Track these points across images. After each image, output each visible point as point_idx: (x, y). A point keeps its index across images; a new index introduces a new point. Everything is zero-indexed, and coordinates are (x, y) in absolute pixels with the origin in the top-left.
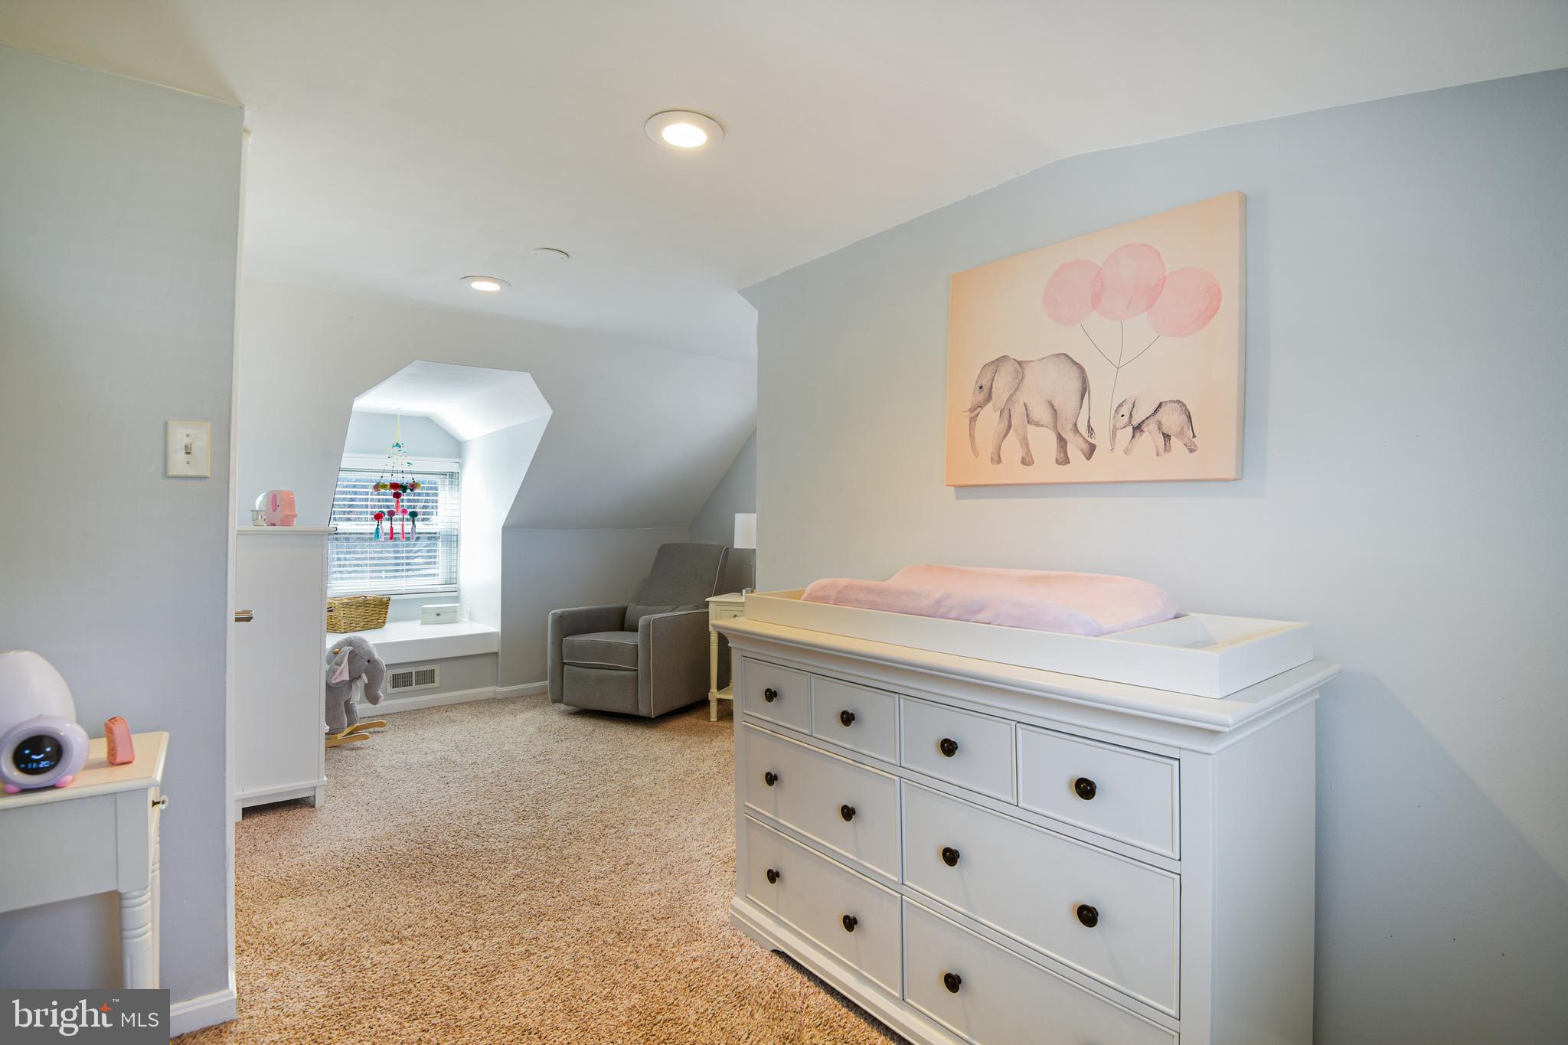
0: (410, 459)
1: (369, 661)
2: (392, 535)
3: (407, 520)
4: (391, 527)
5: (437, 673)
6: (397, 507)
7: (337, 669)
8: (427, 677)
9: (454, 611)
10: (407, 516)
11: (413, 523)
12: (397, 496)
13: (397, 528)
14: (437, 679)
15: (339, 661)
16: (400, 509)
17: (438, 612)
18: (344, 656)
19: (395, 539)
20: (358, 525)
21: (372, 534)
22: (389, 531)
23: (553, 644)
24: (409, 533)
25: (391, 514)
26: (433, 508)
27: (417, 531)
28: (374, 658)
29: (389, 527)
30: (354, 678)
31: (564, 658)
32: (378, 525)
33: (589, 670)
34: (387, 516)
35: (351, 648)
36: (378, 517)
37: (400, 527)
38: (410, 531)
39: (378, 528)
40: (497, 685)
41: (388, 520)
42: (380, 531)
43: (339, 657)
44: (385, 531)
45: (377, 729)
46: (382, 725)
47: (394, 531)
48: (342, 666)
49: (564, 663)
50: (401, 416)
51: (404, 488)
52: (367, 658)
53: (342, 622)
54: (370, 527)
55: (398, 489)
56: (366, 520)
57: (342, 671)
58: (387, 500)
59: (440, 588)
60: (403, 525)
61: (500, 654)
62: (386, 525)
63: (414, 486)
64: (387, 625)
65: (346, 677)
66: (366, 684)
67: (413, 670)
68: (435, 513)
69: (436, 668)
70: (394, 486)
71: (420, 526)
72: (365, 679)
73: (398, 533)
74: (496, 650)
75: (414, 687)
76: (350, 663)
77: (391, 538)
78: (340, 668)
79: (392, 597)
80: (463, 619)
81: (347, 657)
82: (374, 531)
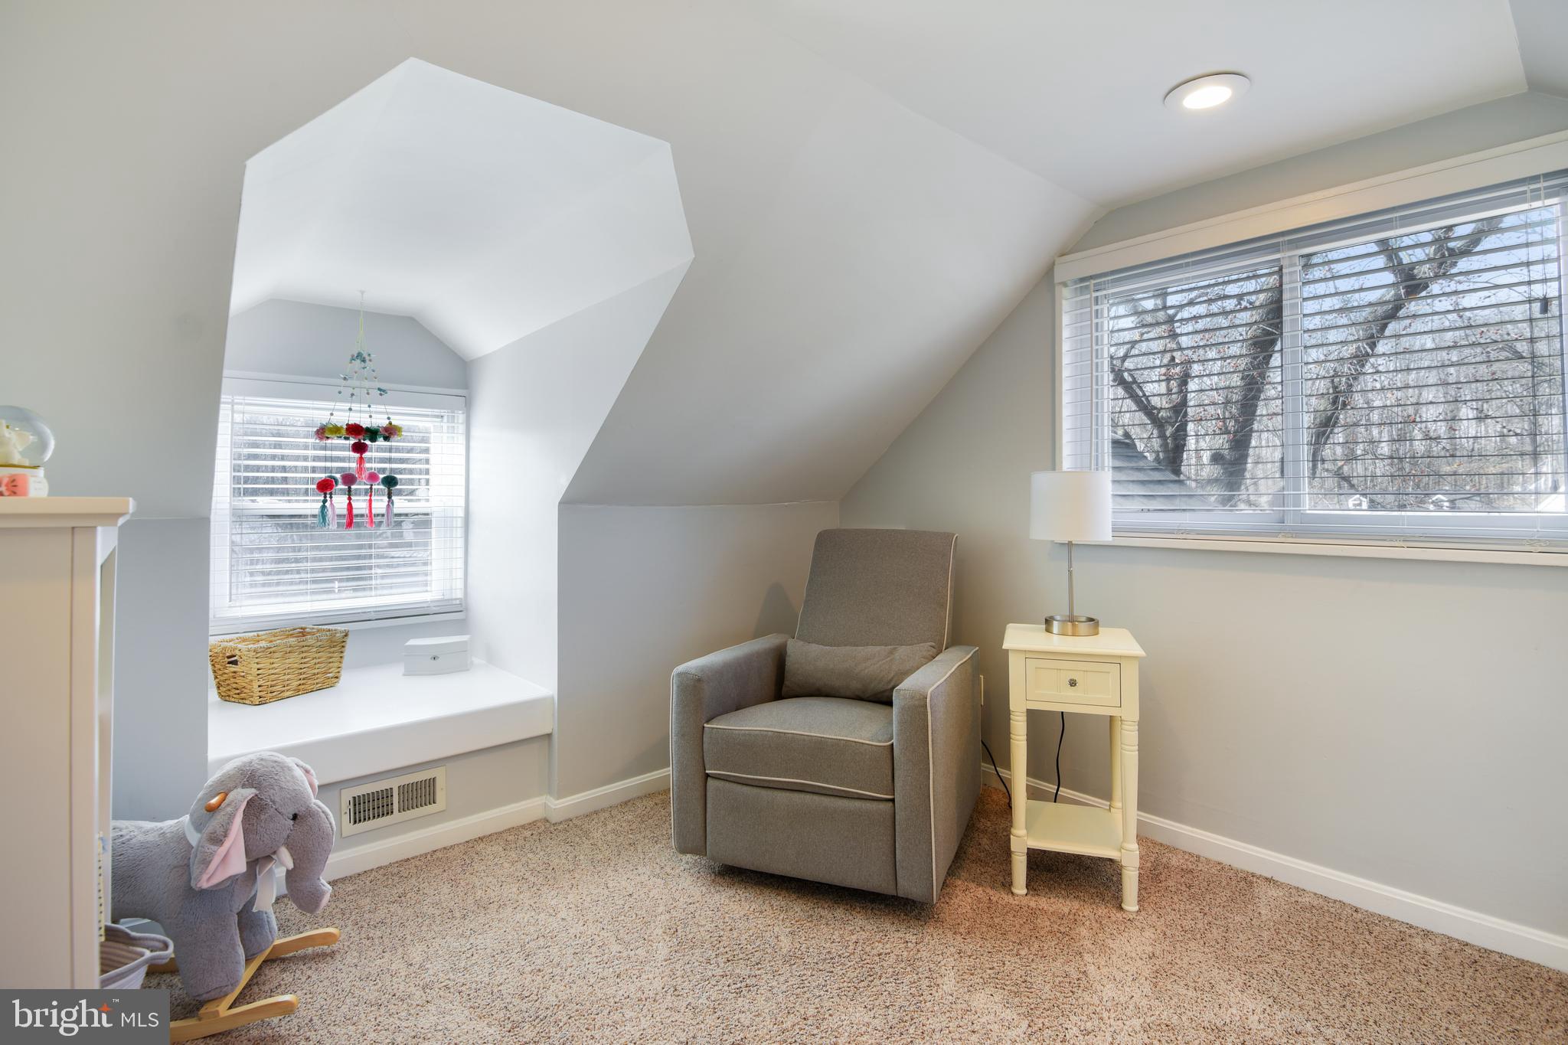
2: (350, 519)
3: (379, 492)
4: (350, 505)
5: (440, 785)
6: (360, 469)
7: (212, 854)
8: (420, 794)
9: (462, 650)
10: (378, 486)
11: (390, 497)
12: (359, 448)
13: (360, 505)
14: (440, 795)
15: (220, 831)
16: (365, 475)
17: (435, 654)
18: (232, 816)
19: (359, 525)
20: (289, 501)
21: (314, 516)
22: (345, 512)
23: (682, 735)
24: (383, 515)
25: (349, 479)
26: (420, 472)
27: (396, 511)
28: (308, 808)
29: (345, 505)
30: (258, 861)
31: (707, 767)
32: (325, 501)
33: (770, 792)
34: (341, 486)
35: (250, 793)
36: (325, 486)
37: (365, 505)
38: (384, 511)
39: (324, 507)
40: (550, 793)
41: (342, 492)
42: (330, 513)
43: (219, 818)
44: (338, 512)
46: (327, 939)
47: (355, 512)
48: (227, 844)
49: (708, 775)
51: (373, 434)
52: (290, 811)
54: (311, 505)
55: (362, 437)
56: (306, 492)
57: (226, 856)
58: (341, 458)
59: (433, 607)
60: (370, 501)
61: (555, 737)
62: (339, 502)
63: (389, 432)
65: (238, 865)
66: (288, 871)
67: (394, 783)
68: (423, 482)
69: (439, 774)
70: (354, 430)
71: (400, 504)
72: (286, 859)
73: (362, 516)
74: (548, 731)
75: (397, 816)
76: (246, 832)
77: (350, 524)
78: (222, 851)
80: (476, 661)
81: (240, 815)
82: (317, 512)
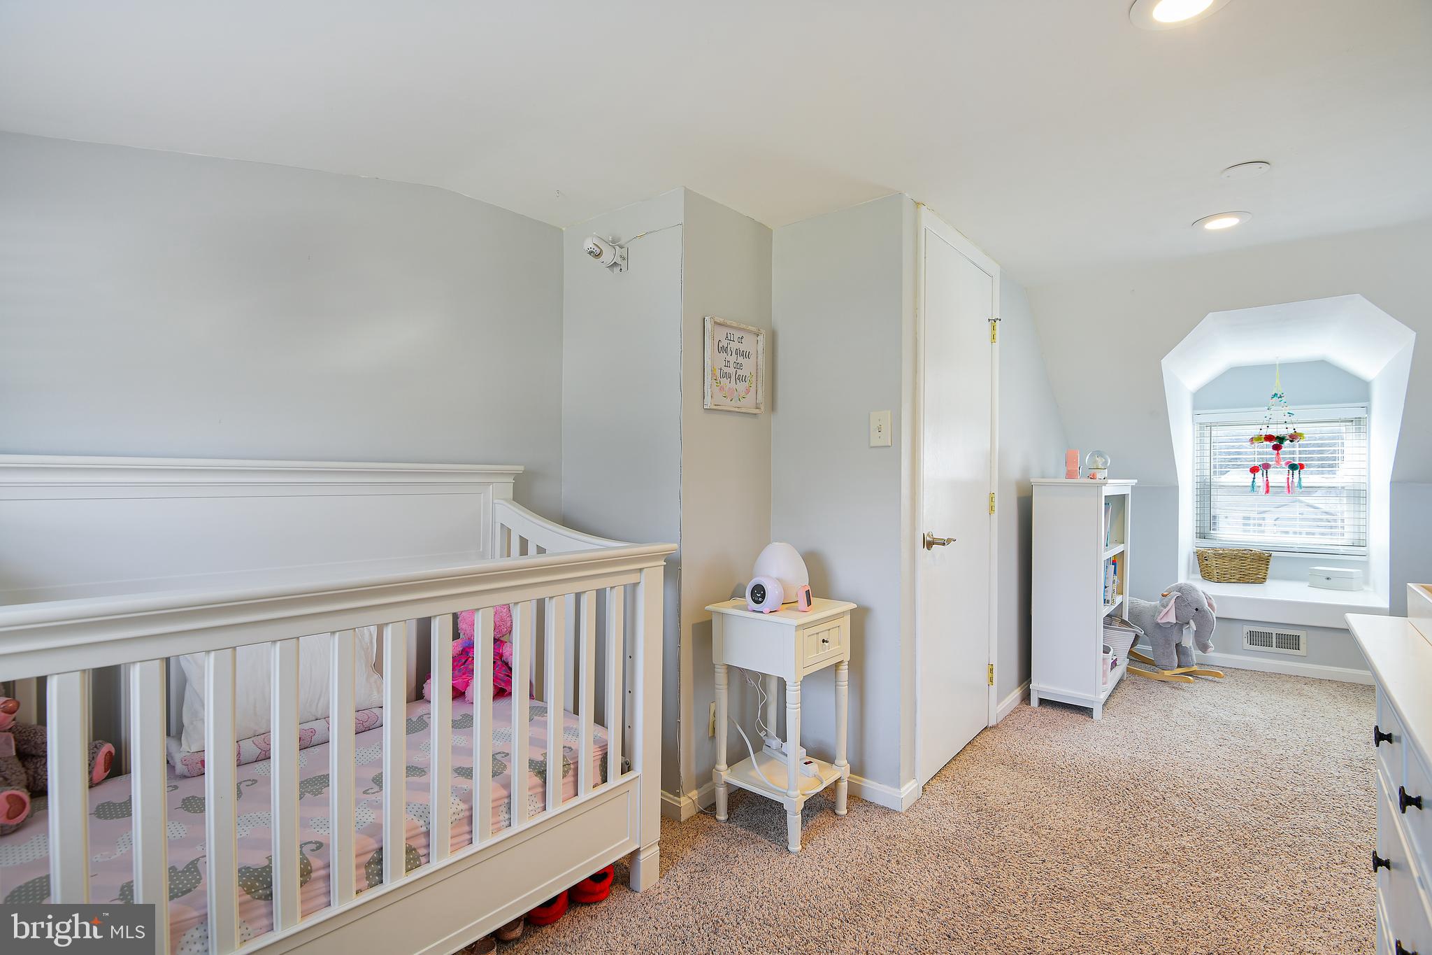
0: (1290, 409)
1: (1197, 610)
2: (1267, 489)
4: (1267, 481)
5: (1304, 640)
6: (1275, 460)
7: (1163, 610)
8: (1290, 642)
12: (1276, 446)
14: (1303, 647)
15: (1165, 604)
17: (1328, 576)
21: (1248, 486)
25: (1268, 466)
26: (1335, 459)
28: (1203, 607)
32: (1254, 478)
35: (1179, 594)
36: (1254, 470)
39: (1253, 481)
45: (1210, 678)
46: (1217, 675)
47: (1271, 485)
48: (1169, 609)
50: (1279, 364)
51: (1281, 439)
52: (1196, 606)
53: (1215, 571)
54: (1246, 480)
55: (1277, 442)
58: (1267, 453)
59: (1342, 550)
63: (1295, 438)
64: (1268, 582)
65: (1172, 619)
66: (1195, 631)
67: (1274, 631)
69: (1303, 635)
70: (1271, 437)
72: (1193, 626)
75: (1275, 649)
76: (1177, 607)
78: (1165, 610)
79: (1274, 554)
81: (1173, 601)
